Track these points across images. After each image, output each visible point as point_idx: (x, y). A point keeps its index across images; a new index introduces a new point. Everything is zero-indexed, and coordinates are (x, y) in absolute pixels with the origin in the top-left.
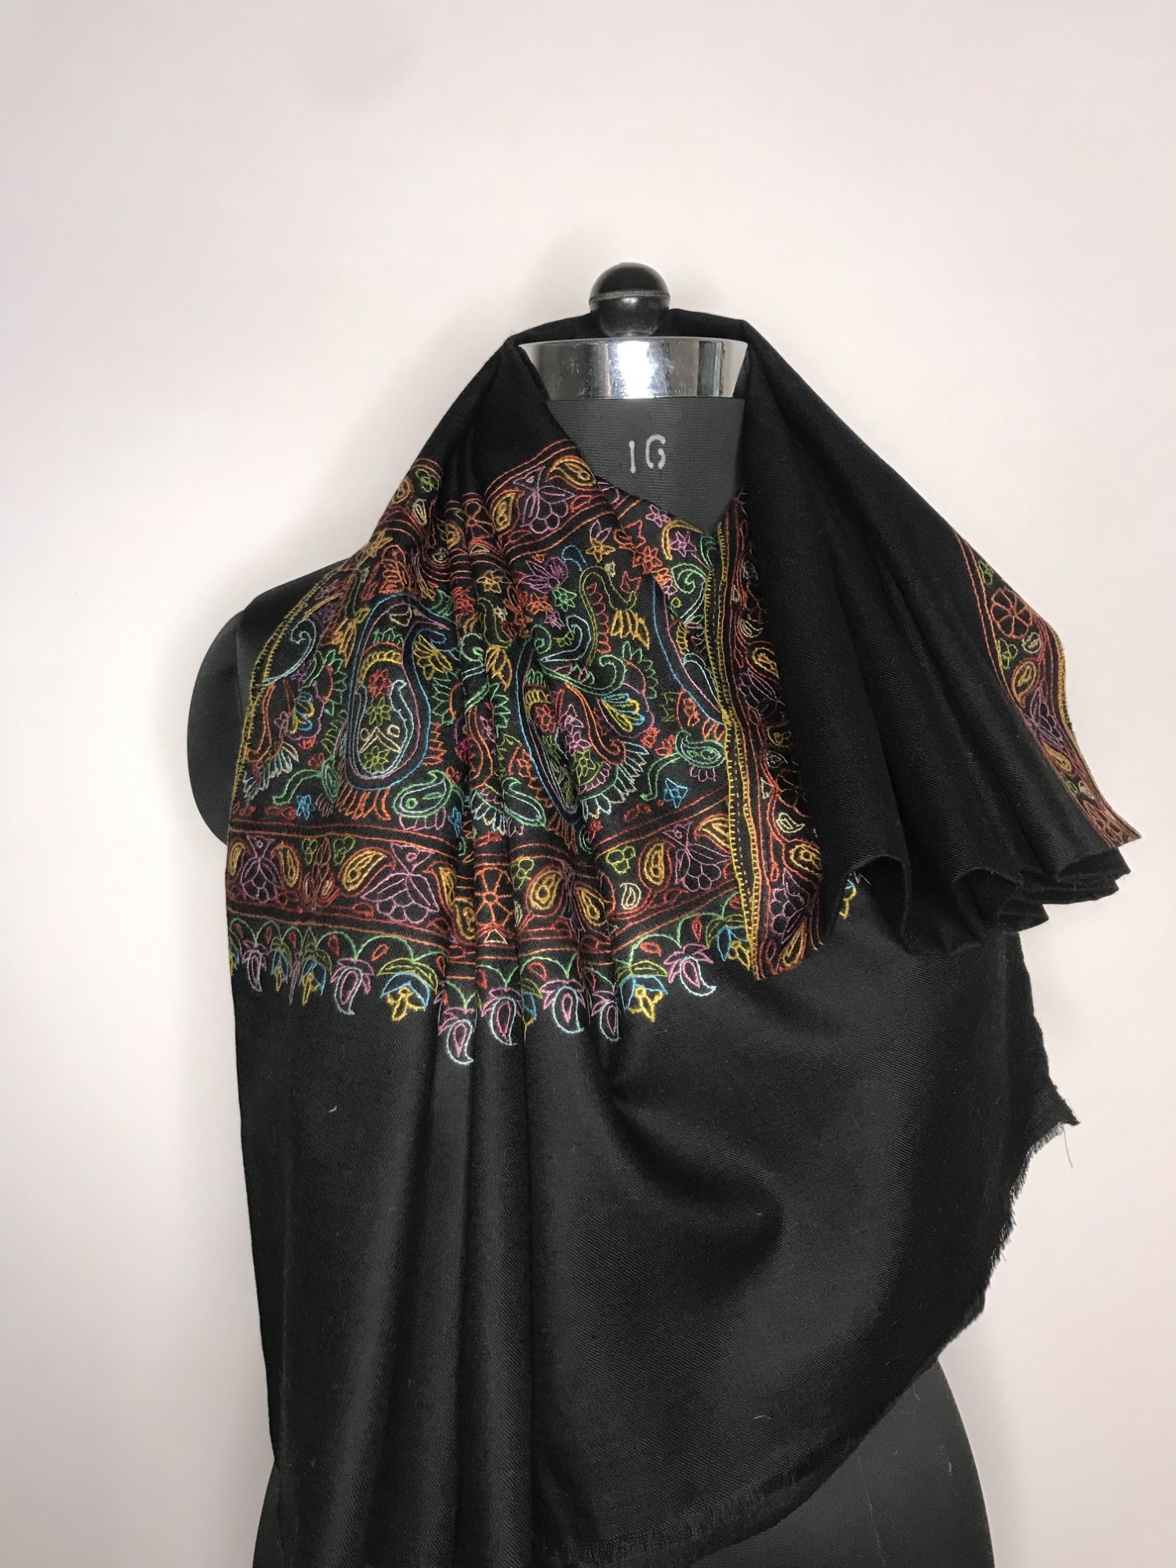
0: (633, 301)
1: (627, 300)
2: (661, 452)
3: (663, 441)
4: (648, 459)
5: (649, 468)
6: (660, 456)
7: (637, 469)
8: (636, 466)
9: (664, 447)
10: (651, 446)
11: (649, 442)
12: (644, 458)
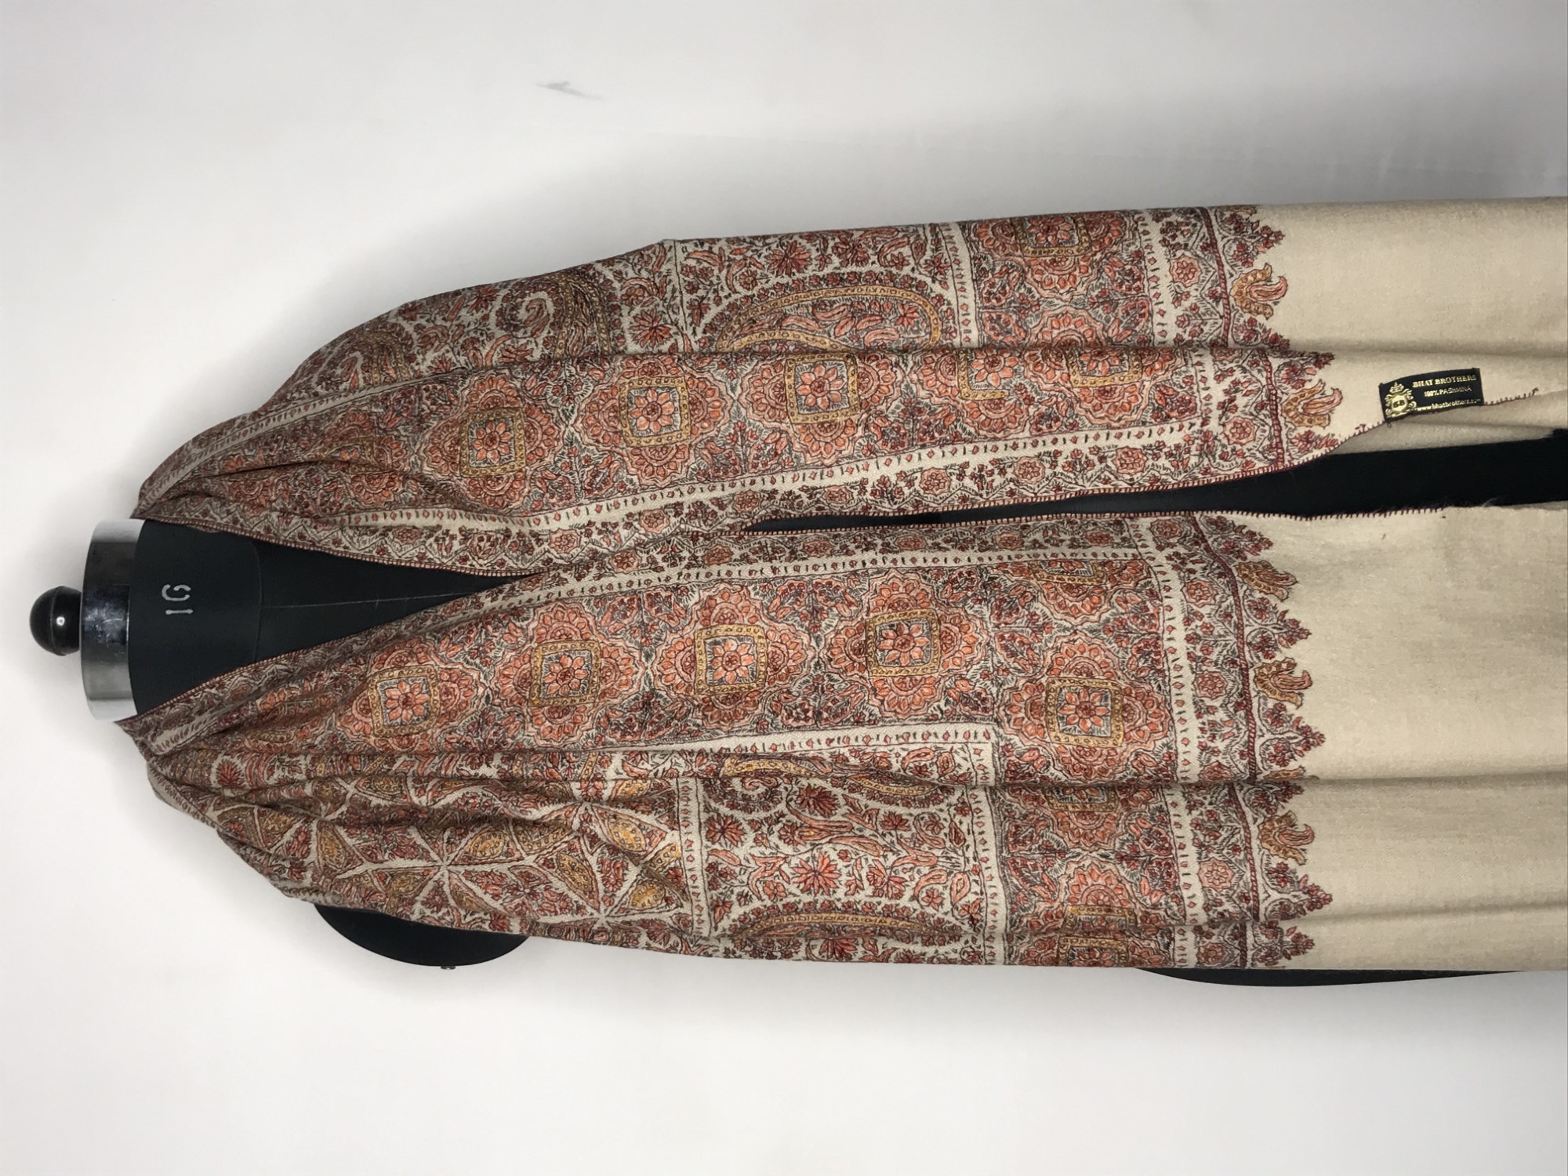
2: (177, 589)
3: (168, 586)
4: (182, 599)
6: (180, 589)
7: (190, 608)
8: (186, 609)
9: (173, 586)
10: (171, 597)
11: (168, 599)
12: (181, 602)
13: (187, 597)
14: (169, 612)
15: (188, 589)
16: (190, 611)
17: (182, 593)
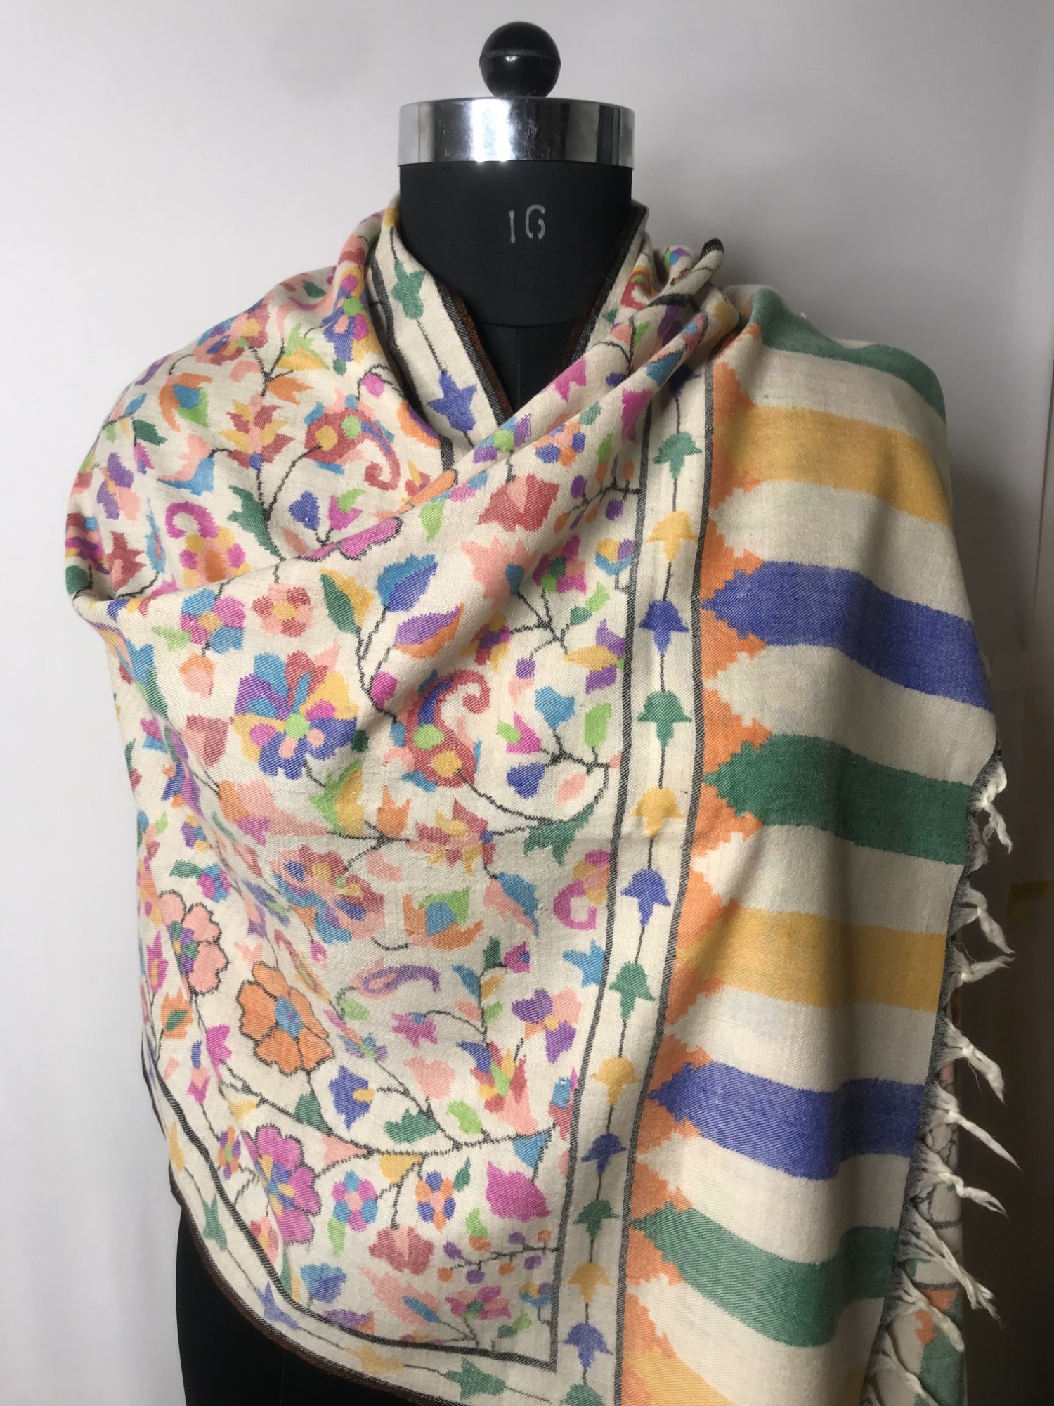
0: (514, 58)
1: (508, 59)
2: (541, 222)
3: (543, 211)
4: (527, 229)
5: (528, 238)
6: (540, 227)
7: (516, 240)
8: (515, 234)
9: (545, 218)
10: (530, 216)
11: (528, 212)
12: (525, 227)
13: (530, 235)
14: (512, 214)
15: (541, 236)
16: (513, 239)
17: (535, 229)
